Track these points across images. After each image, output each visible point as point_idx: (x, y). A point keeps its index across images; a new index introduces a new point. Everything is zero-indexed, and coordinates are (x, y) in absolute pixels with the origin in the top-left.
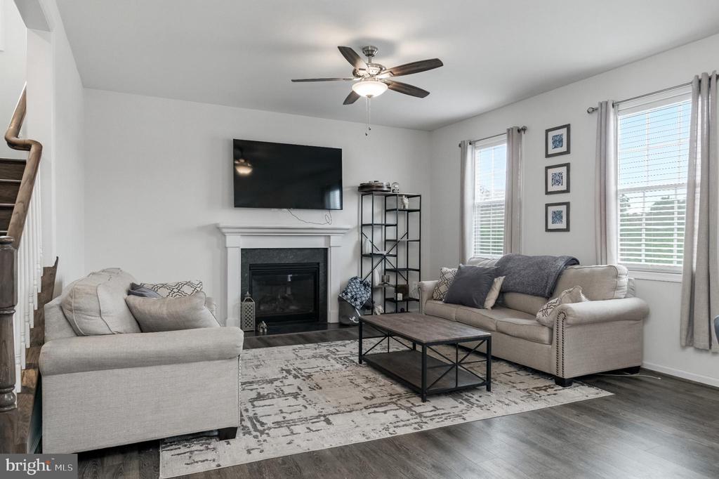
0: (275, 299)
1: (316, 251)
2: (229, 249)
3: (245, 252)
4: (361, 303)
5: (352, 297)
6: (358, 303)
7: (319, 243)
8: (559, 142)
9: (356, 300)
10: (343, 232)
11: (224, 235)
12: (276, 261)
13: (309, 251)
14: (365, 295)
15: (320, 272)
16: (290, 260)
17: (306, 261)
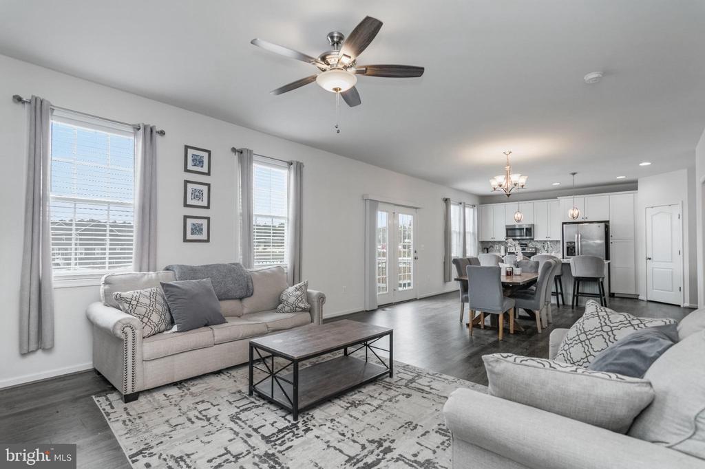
8: (200, 162)
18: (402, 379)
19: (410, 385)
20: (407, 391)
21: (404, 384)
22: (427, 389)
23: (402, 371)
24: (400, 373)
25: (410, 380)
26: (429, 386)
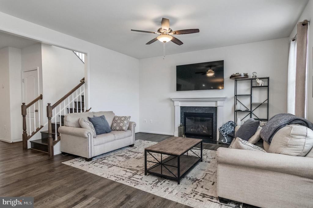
0: (199, 127)
1: (212, 108)
2: (175, 107)
3: (182, 108)
4: (226, 134)
5: (223, 130)
6: (224, 133)
7: (213, 104)
9: (224, 132)
10: (224, 99)
11: (173, 101)
12: (194, 112)
13: (208, 108)
14: (229, 130)
15: (214, 118)
16: (200, 111)
17: (207, 112)
18: (140, 175)
19: (136, 172)
20: (138, 169)
21: (139, 172)
22: (128, 170)
23: (138, 180)
24: (141, 179)
25: (135, 174)
26: (127, 172)
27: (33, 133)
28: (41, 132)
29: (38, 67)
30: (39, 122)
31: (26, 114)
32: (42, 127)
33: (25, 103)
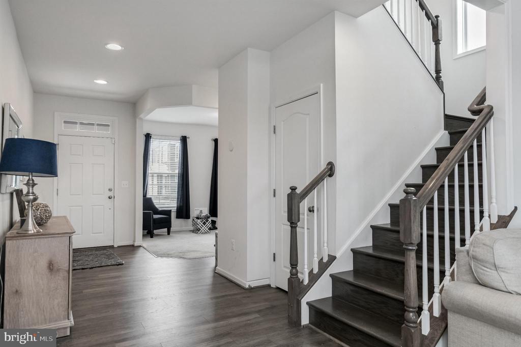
27: (314, 278)
28: (331, 276)
29: (322, 85)
30: (326, 245)
31: (299, 221)
32: (332, 259)
33: (296, 188)
